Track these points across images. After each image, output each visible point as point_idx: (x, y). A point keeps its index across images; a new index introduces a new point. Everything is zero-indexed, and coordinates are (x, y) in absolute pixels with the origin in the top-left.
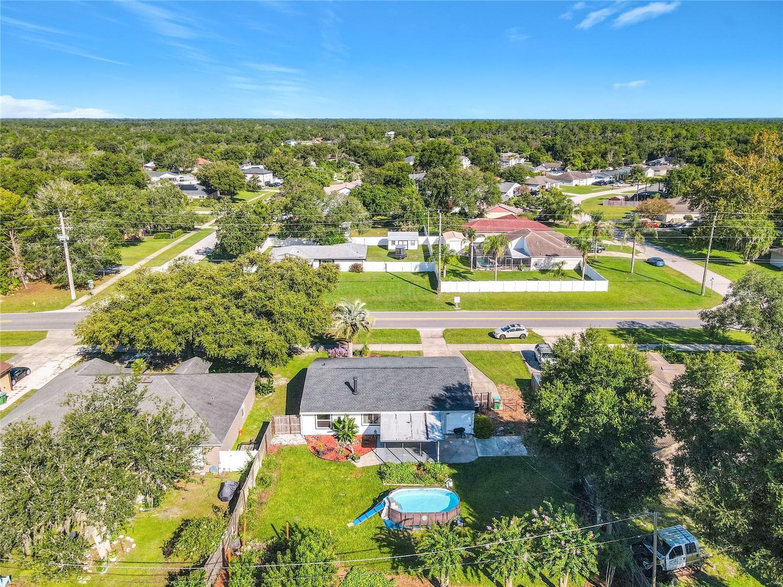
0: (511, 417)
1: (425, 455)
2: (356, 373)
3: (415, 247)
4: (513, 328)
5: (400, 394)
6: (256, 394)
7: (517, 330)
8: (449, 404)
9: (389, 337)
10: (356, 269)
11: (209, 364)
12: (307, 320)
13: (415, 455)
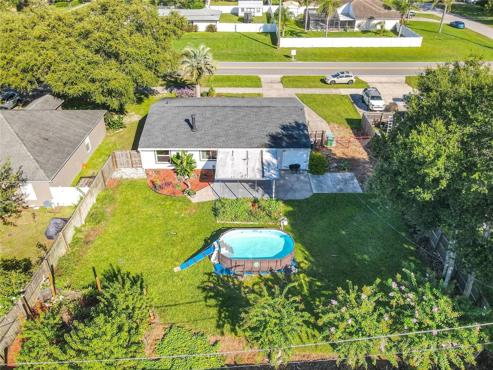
0: (343, 153)
1: (261, 191)
2: (196, 111)
3: (260, 14)
4: (343, 75)
5: (238, 132)
6: (107, 129)
7: (347, 76)
8: (286, 141)
9: (234, 82)
10: (211, 29)
11: (61, 102)
12: (152, 60)
13: (251, 191)
